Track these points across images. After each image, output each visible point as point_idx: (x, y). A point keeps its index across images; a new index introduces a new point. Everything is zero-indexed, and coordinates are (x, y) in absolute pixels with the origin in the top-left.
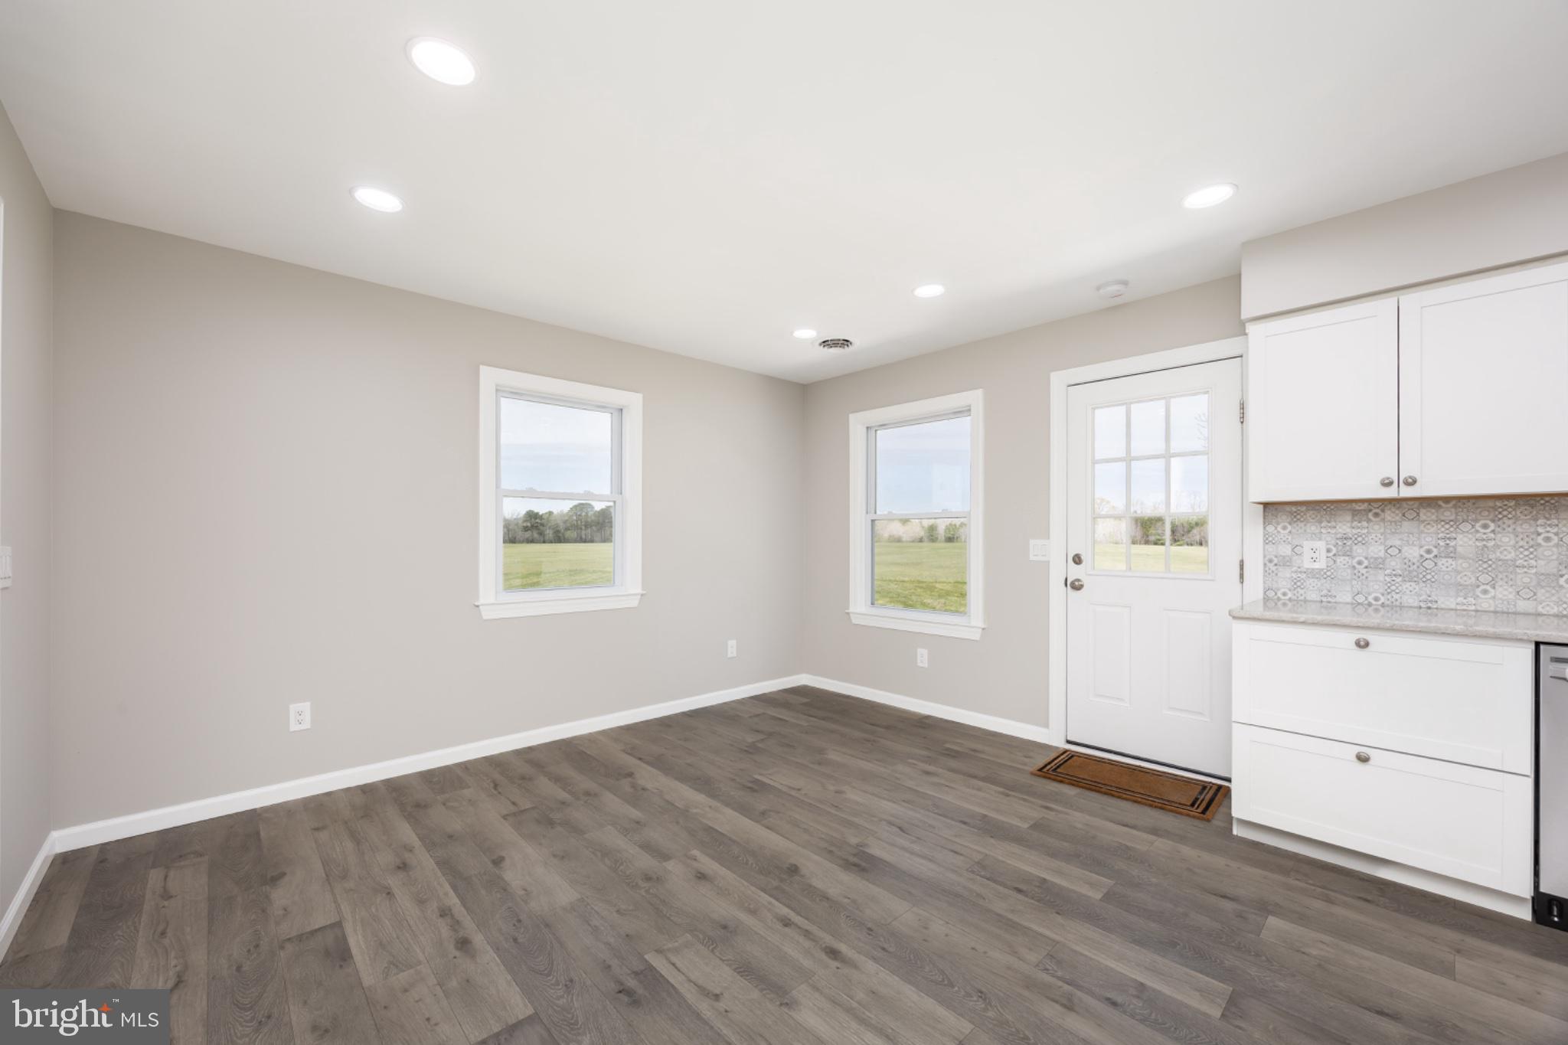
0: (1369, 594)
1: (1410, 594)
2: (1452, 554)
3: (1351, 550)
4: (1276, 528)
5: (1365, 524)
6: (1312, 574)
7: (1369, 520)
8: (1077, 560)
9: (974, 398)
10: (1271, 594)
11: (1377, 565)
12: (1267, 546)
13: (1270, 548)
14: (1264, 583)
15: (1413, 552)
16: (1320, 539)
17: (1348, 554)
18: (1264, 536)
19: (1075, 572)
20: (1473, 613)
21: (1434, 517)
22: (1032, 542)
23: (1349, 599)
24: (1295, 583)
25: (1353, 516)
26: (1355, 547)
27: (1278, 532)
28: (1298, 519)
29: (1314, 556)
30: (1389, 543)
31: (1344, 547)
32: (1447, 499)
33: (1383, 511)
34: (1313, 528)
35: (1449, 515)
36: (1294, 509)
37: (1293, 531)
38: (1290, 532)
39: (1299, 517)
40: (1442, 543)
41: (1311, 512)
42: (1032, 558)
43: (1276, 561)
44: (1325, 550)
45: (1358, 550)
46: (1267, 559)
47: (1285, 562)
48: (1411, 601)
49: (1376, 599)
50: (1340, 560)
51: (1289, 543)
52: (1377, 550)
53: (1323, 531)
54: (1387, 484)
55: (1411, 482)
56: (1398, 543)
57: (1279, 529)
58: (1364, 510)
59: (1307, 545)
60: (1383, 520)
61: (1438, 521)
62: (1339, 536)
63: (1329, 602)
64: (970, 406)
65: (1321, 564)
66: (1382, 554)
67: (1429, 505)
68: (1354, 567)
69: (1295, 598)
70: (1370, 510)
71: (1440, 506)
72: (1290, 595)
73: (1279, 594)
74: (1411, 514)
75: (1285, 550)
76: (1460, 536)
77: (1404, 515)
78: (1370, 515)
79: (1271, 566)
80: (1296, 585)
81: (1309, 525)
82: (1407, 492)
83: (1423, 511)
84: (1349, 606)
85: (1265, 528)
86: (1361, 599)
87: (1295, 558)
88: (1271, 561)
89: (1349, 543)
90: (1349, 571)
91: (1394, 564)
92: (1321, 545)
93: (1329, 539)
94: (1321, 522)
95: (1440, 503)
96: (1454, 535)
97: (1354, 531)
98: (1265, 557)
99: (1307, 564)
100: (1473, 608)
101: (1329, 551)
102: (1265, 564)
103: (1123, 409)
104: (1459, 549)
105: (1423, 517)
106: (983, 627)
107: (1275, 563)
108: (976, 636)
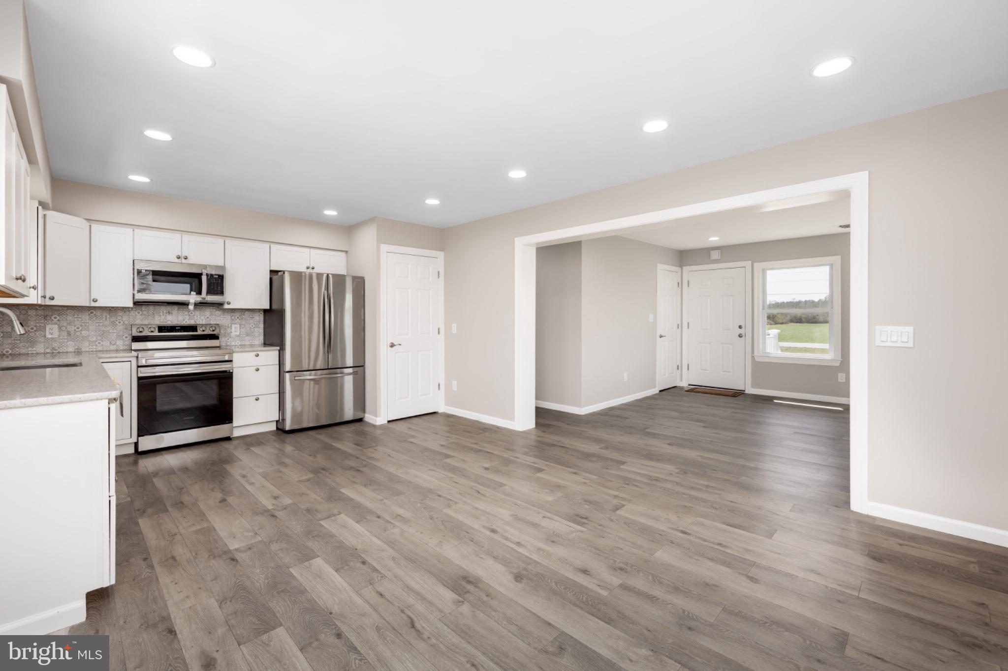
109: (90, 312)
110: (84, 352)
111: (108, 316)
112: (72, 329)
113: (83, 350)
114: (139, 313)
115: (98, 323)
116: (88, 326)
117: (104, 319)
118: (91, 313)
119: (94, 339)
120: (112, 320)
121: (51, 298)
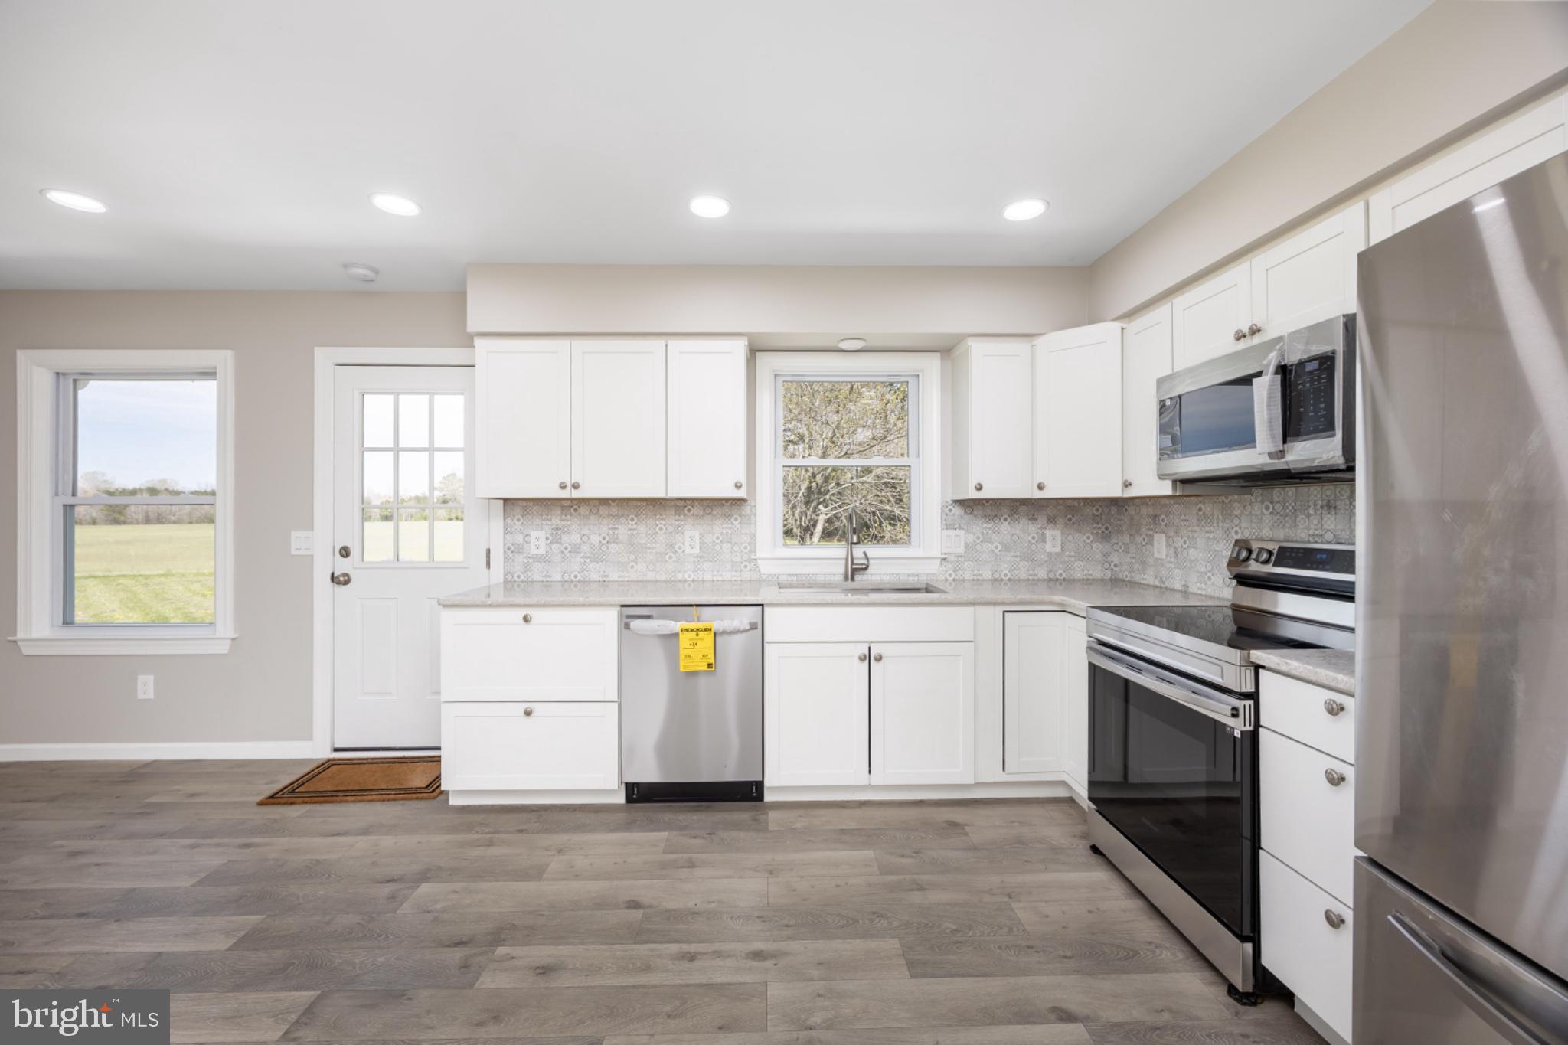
0: (572, 573)
3: (561, 539)
4: (513, 520)
5: (569, 517)
6: (537, 558)
7: (571, 515)
8: (345, 552)
9: (223, 359)
10: (509, 577)
11: (576, 549)
12: (506, 536)
13: (508, 537)
14: (504, 568)
15: (596, 539)
16: (542, 529)
17: (559, 541)
18: (505, 527)
19: (342, 566)
20: (626, 583)
21: (607, 512)
22: (294, 534)
23: (559, 578)
24: (526, 567)
25: (562, 510)
26: (563, 536)
27: (514, 524)
28: (528, 513)
29: (538, 543)
30: (583, 532)
31: (555, 538)
32: (614, 500)
33: (579, 507)
34: (538, 520)
35: (614, 511)
36: (525, 504)
37: (525, 523)
38: (522, 523)
39: (528, 510)
40: (611, 532)
41: (536, 507)
42: (294, 552)
43: (512, 548)
44: (544, 539)
45: (565, 538)
46: (506, 547)
47: (518, 549)
48: (595, 576)
49: (576, 577)
50: (554, 546)
51: (522, 533)
52: (575, 538)
53: (544, 522)
54: (563, 487)
55: (576, 486)
56: (587, 532)
57: (515, 521)
58: (568, 506)
59: (534, 534)
60: (579, 514)
61: (609, 515)
62: (554, 527)
63: (547, 581)
64: (215, 368)
65: (542, 551)
66: (579, 541)
67: (604, 504)
68: (562, 552)
69: (525, 579)
70: (572, 507)
71: (610, 504)
72: (522, 577)
73: (515, 578)
74: (594, 510)
75: (519, 539)
76: (620, 527)
77: (591, 510)
78: (572, 510)
79: (509, 552)
80: (527, 567)
81: (535, 517)
82: (576, 494)
83: (601, 508)
84: (560, 584)
85: (505, 520)
86: (566, 577)
87: (526, 545)
88: (509, 549)
89: (560, 532)
90: (560, 555)
91: (585, 548)
92: (542, 534)
93: (547, 529)
94: (542, 515)
95: (610, 502)
96: (617, 526)
97: (563, 523)
98: (505, 545)
99: (534, 551)
100: (626, 579)
101: (547, 539)
102: (505, 552)
103: (391, 398)
104: (620, 537)
105: (601, 512)
106: (233, 637)
107: (512, 550)
108: (223, 648)
109: (1197, 508)
110: (1192, 593)
111: (1221, 517)
112: (1179, 542)
113: (1191, 590)
114: (1267, 508)
115: (1207, 532)
116: (1196, 538)
117: (1215, 525)
118: (1200, 509)
119: (1203, 569)
120: (1226, 525)
121: (1041, 487)
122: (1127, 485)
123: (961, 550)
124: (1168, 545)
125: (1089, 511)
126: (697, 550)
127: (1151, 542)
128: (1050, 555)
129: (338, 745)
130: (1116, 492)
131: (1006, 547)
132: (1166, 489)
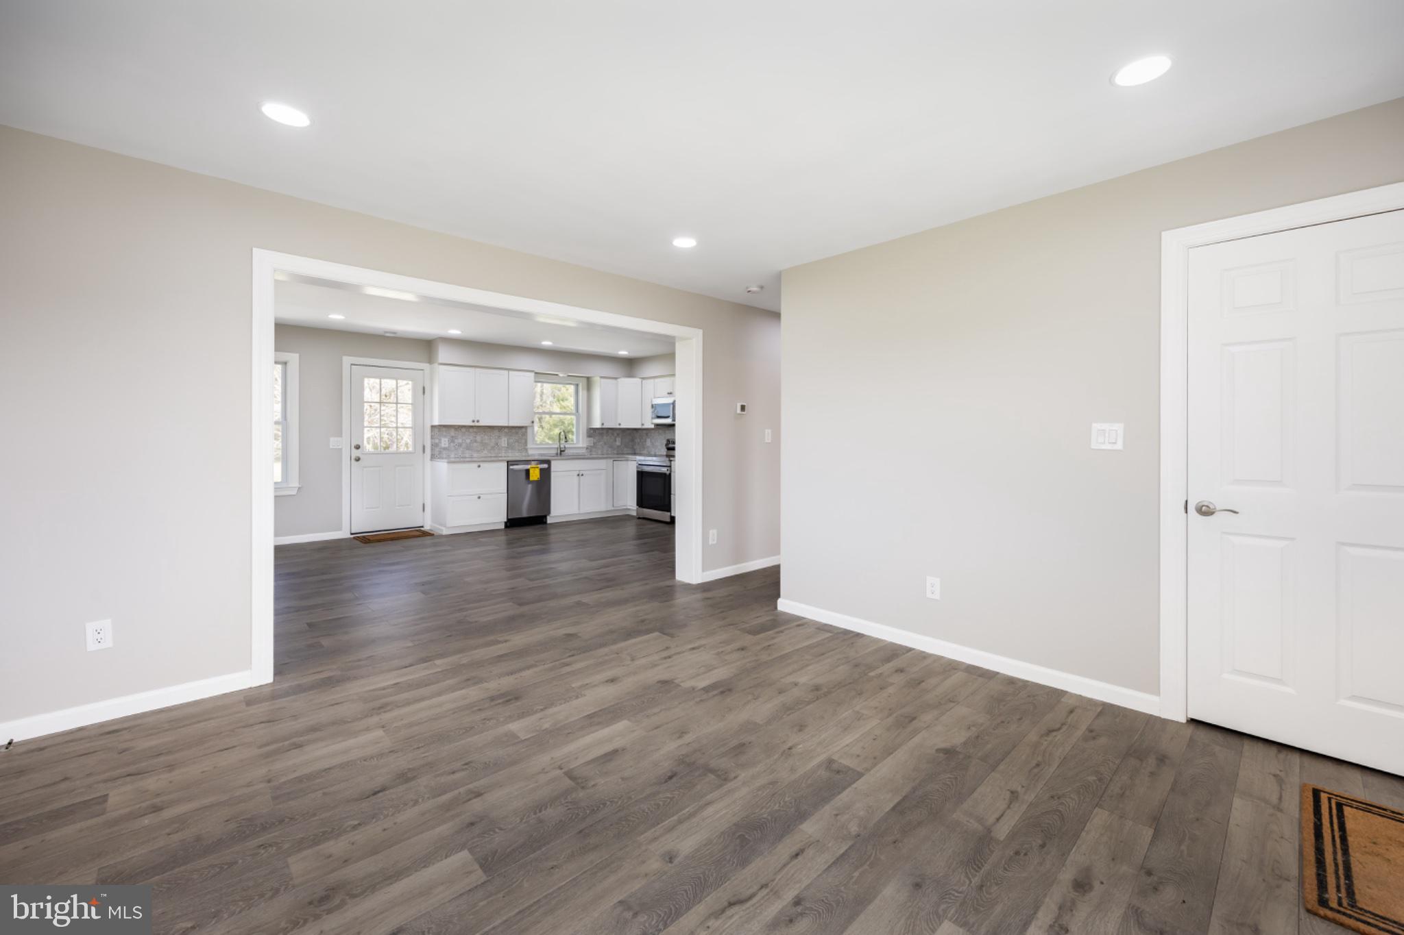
1: (467, 454)
2: (476, 441)
3: (454, 441)
4: (434, 434)
6: (445, 449)
8: (358, 447)
11: (460, 445)
12: (432, 440)
14: (431, 453)
15: (468, 441)
16: (447, 437)
18: (431, 437)
19: (356, 453)
22: (330, 439)
24: (439, 450)
25: (455, 429)
29: (445, 442)
30: (463, 438)
31: (452, 440)
33: (464, 428)
34: (445, 434)
36: (439, 428)
37: (439, 435)
39: (441, 431)
41: (444, 429)
42: (330, 446)
45: (456, 441)
47: (437, 445)
50: (452, 443)
51: (438, 438)
52: (460, 441)
53: (447, 435)
54: (473, 421)
55: (478, 421)
56: (465, 438)
57: (436, 435)
59: (443, 440)
60: (462, 431)
62: (451, 437)
65: (447, 446)
68: (455, 445)
72: (438, 456)
73: (435, 457)
75: (437, 441)
80: (440, 452)
81: (443, 433)
82: (477, 424)
84: (453, 456)
85: (431, 434)
86: (457, 456)
87: (439, 443)
88: (433, 443)
89: (454, 438)
90: (454, 447)
91: (464, 445)
92: (447, 440)
93: (449, 438)
94: (446, 431)
97: (455, 435)
98: (431, 442)
99: (443, 446)
101: (449, 441)
102: (431, 444)
103: (378, 380)
105: (470, 431)
106: (299, 487)
107: (434, 446)
108: (294, 492)
121: (620, 424)
122: (643, 425)
123: (592, 445)
124: (651, 442)
125: (628, 432)
126: (506, 445)
127: (645, 442)
128: (618, 447)
129: (353, 532)
130: (639, 426)
131: (605, 444)
132: (653, 426)
